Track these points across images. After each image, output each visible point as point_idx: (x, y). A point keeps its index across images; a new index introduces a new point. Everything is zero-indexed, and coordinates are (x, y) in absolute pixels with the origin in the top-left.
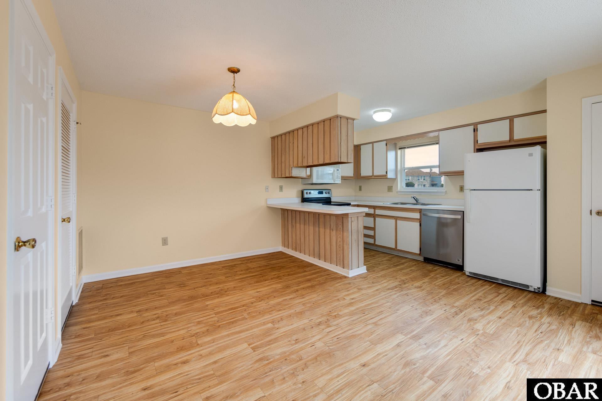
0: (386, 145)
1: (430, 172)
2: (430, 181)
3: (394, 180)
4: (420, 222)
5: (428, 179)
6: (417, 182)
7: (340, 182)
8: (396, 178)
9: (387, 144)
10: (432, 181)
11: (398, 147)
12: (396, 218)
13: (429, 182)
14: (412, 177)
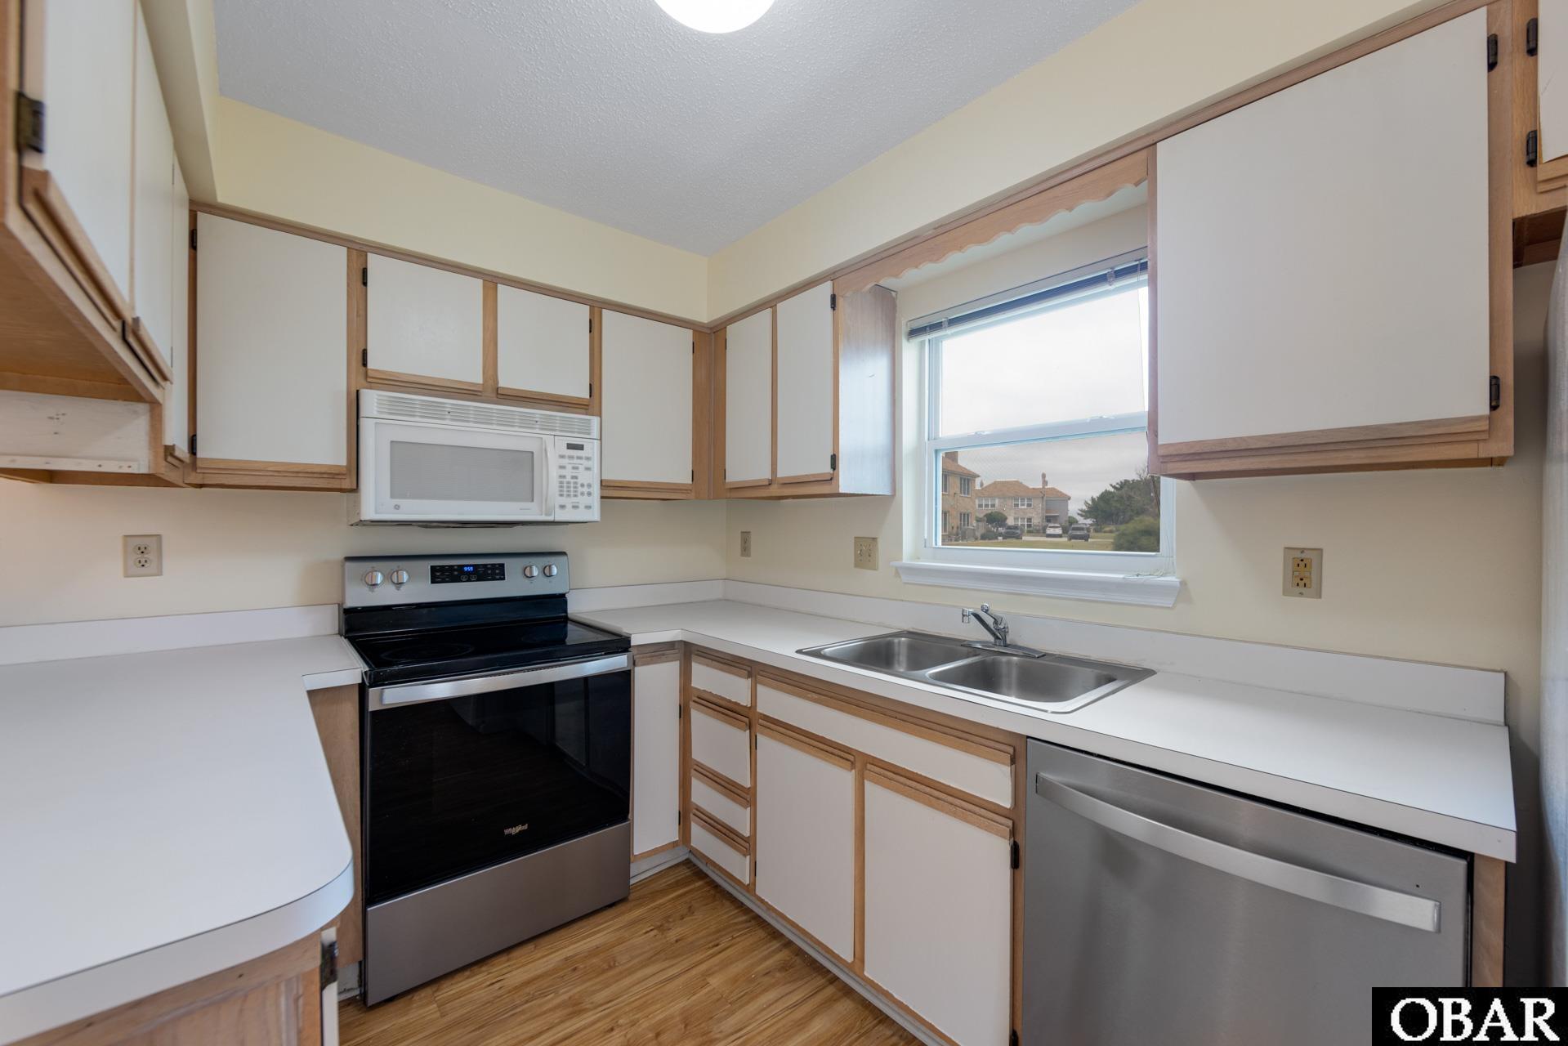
0: (834, 306)
1: (1043, 487)
2: (1042, 509)
3: (882, 505)
4: (1013, 832)
5: (1038, 504)
6: (1013, 511)
7: (595, 515)
8: (893, 496)
9: (840, 302)
10: (1047, 511)
11: (903, 328)
12: (864, 765)
13: (1040, 511)
14: (1002, 500)
